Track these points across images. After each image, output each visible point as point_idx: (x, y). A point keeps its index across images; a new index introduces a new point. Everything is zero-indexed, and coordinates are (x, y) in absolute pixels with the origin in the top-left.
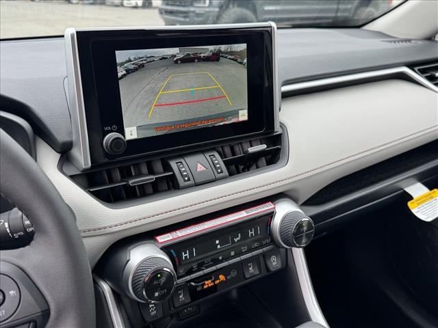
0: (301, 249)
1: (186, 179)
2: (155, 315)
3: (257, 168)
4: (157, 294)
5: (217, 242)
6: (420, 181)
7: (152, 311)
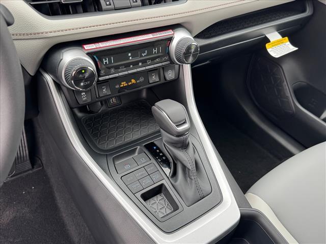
0: (189, 65)
1: (108, 3)
2: (86, 100)
3: (165, 2)
4: (82, 84)
5: (130, 55)
6: (277, 31)
7: (84, 97)
